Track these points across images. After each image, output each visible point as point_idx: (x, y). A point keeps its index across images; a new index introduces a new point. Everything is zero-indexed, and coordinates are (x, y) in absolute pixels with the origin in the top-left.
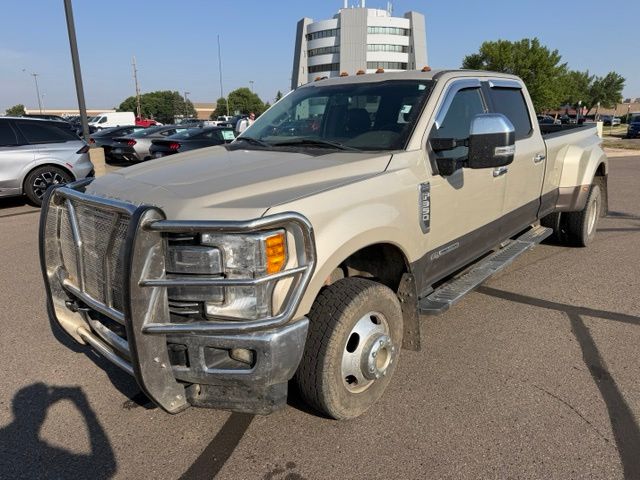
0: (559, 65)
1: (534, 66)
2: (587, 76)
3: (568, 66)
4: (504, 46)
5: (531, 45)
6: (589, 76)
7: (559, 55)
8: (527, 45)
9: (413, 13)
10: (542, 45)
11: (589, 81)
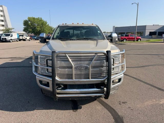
0: (47, 24)
1: (42, 24)
2: (52, 27)
3: (49, 25)
4: (34, 18)
5: (40, 19)
6: (53, 27)
7: (47, 22)
8: (39, 19)
9: (3, 6)
10: (43, 19)
11: (53, 28)
